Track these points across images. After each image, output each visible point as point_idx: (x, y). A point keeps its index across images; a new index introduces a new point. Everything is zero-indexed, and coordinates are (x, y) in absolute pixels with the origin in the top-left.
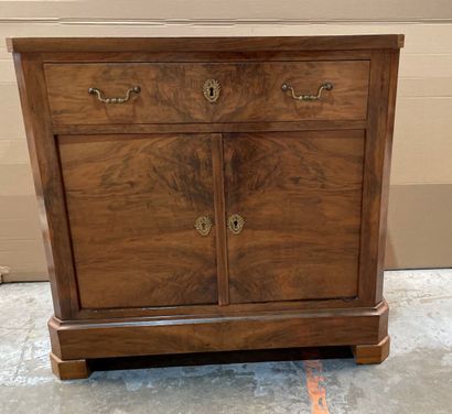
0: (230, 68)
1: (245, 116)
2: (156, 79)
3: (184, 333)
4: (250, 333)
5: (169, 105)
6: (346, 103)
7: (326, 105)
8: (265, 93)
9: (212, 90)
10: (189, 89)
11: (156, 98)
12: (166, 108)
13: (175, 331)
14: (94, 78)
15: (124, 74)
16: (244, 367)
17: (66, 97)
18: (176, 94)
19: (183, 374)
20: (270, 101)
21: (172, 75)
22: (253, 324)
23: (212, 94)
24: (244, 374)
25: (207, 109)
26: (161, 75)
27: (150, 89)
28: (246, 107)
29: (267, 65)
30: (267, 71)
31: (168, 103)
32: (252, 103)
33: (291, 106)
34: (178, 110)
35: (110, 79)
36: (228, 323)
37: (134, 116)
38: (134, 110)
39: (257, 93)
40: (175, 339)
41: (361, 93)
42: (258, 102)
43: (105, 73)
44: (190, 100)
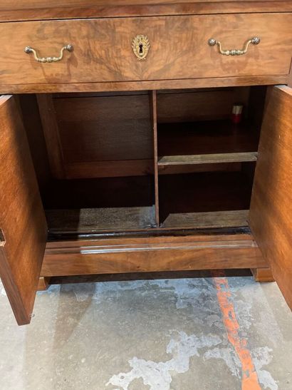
0: (159, 23)
1: (172, 73)
2: (88, 37)
3: (119, 258)
4: (172, 259)
5: (102, 63)
6: (272, 58)
7: (251, 60)
8: (192, 49)
9: (141, 46)
10: (119, 47)
11: (89, 56)
12: (98, 66)
13: (113, 257)
14: (29, 37)
15: (57, 31)
16: (166, 282)
17: (5, 58)
18: (107, 51)
19: (120, 288)
20: (197, 57)
21: (103, 32)
22: (174, 252)
23: (141, 51)
24: (166, 288)
25: (137, 66)
26: (92, 31)
27: (82, 47)
28: (173, 64)
29: (196, 18)
30: (195, 25)
31: (99, 61)
32: (179, 60)
33: (217, 62)
34: (108, 68)
35: (44, 38)
36: (155, 251)
37: (69, 75)
38: (68, 69)
39: (184, 49)
40: (112, 263)
41: (286, 47)
42: (185, 58)
43: (39, 31)
44: (120, 58)
